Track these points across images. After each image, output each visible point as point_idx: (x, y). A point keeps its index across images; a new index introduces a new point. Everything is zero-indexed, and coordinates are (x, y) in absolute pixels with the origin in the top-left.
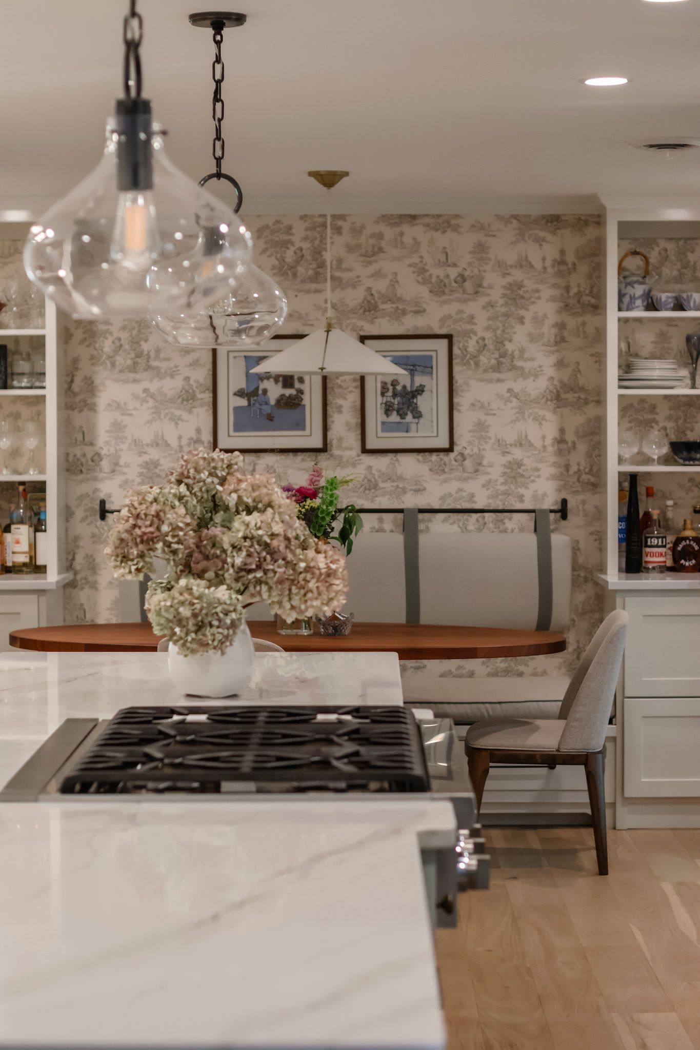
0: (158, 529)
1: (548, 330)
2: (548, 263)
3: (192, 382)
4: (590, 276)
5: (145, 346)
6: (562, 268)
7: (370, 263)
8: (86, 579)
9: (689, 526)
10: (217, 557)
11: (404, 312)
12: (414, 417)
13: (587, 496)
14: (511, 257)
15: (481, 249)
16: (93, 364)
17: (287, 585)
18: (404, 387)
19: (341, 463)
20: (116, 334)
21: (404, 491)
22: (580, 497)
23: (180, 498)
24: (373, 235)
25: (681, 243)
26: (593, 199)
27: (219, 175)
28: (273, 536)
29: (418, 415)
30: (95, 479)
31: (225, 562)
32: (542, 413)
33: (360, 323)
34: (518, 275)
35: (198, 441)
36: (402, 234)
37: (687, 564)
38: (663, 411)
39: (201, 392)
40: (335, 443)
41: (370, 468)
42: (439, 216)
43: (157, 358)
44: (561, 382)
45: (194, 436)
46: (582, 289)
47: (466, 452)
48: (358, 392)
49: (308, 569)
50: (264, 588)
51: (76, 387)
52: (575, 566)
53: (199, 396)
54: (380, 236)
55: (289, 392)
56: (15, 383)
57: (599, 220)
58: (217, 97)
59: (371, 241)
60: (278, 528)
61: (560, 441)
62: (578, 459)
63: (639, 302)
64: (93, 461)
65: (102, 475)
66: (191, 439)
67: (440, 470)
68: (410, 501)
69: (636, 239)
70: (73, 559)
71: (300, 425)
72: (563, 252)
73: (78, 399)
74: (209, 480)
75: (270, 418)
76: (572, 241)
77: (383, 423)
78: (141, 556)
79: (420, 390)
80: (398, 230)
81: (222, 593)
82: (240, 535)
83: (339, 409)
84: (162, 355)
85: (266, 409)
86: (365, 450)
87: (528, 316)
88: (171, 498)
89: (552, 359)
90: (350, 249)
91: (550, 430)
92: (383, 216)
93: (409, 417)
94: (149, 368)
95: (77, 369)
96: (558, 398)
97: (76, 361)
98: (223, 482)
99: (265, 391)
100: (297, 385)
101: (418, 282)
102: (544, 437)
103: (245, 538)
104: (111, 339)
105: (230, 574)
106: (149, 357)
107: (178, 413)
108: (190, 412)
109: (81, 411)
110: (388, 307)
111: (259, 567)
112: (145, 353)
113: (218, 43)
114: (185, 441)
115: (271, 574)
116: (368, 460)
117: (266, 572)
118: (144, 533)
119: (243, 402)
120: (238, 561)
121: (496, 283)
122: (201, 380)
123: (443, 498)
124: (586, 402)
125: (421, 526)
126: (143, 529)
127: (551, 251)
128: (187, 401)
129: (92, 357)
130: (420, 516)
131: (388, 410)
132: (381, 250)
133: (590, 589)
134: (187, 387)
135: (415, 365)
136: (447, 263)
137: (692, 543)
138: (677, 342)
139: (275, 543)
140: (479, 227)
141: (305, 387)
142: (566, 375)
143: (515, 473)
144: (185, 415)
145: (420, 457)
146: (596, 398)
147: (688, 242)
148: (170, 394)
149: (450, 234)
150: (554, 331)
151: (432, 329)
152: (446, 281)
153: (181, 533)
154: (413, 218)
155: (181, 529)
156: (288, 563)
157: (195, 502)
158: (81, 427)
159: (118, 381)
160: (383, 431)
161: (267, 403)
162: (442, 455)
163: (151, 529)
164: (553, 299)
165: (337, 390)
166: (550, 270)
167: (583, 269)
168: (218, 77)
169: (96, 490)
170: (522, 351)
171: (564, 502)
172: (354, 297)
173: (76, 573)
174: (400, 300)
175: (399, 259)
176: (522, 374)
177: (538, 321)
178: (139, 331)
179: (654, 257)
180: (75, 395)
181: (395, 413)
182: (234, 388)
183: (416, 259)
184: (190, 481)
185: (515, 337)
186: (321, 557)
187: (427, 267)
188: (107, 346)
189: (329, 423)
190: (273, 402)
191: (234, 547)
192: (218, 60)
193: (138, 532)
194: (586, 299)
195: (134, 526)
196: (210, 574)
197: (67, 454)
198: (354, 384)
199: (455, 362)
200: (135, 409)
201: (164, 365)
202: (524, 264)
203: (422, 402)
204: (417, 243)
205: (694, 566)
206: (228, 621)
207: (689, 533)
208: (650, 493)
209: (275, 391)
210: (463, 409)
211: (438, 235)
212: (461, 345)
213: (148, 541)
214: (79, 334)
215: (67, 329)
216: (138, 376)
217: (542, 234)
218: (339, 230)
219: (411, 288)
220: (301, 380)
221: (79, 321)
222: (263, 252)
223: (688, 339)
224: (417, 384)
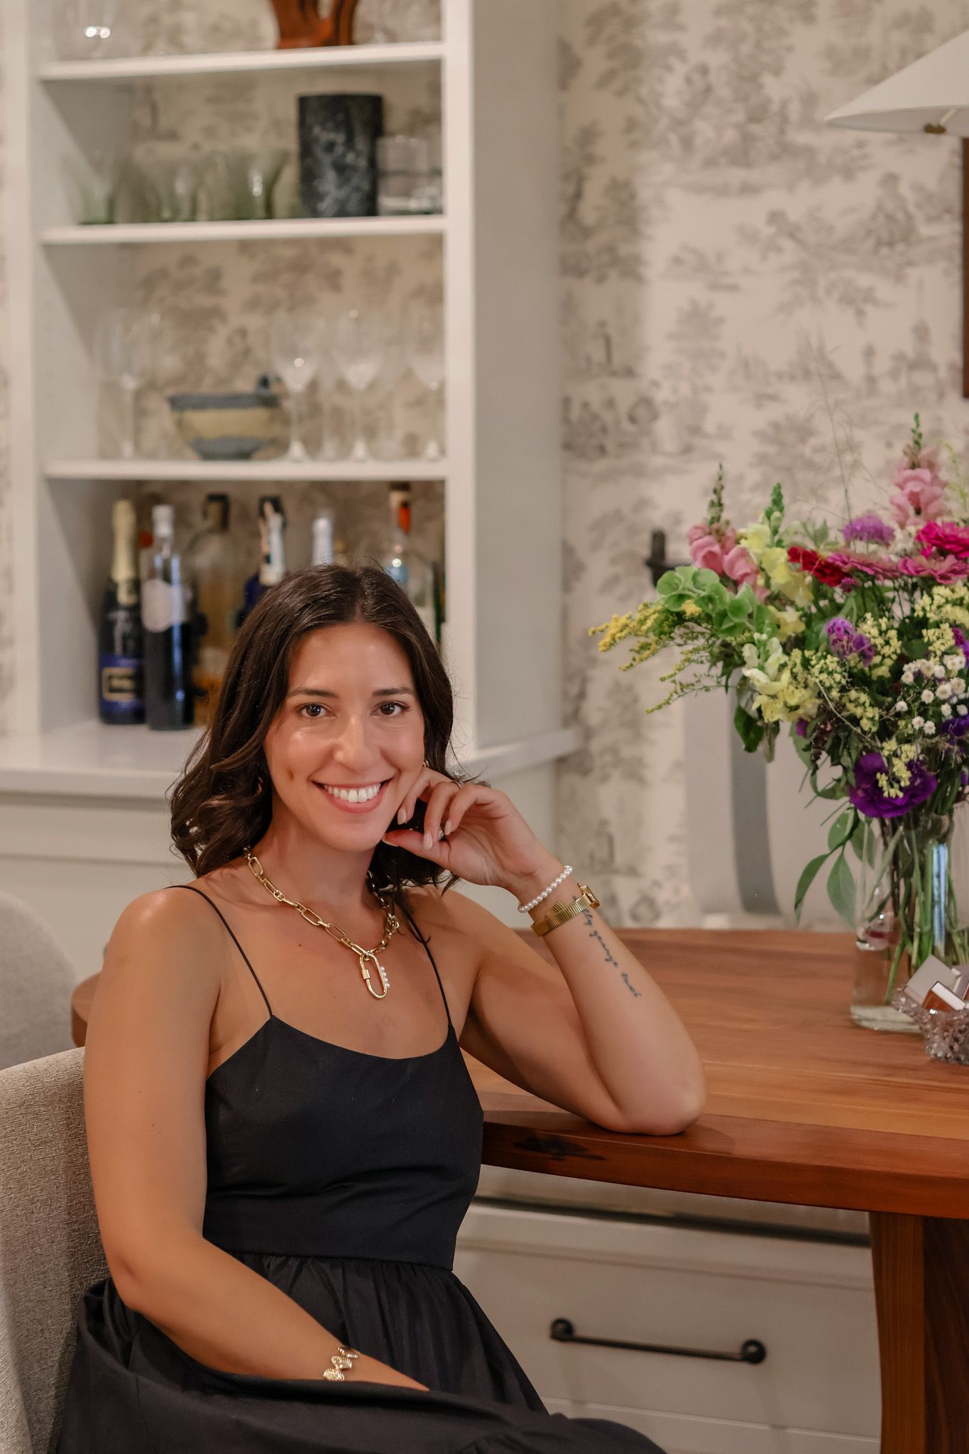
3: (904, 189)
5: (774, 89)
8: (614, 751)
16: (633, 145)
20: (694, 58)
30: (639, 472)
35: (920, 363)
39: (931, 220)
43: (808, 122)
45: (908, 346)
51: (589, 212)
53: (925, 230)
64: (633, 419)
65: (657, 461)
66: (900, 357)
70: (582, 695)
73: (591, 246)
84: (820, 112)
94: (785, 151)
95: (590, 159)
97: (588, 135)
104: (681, 69)
106: (784, 118)
107: (864, 280)
108: (899, 278)
109: (601, 279)
112: (775, 107)
114: (882, 364)
122: (931, 183)
128: (891, 244)
129: (631, 125)
134: (890, 206)
144: (884, 289)
148: (842, 226)
158: (602, 324)
159: (699, 189)
169: (642, 504)
173: (588, 734)
178: (758, 45)
180: (587, 233)
188: (672, 89)
197: (566, 402)
200: (747, 271)
201: (825, 142)
214: (595, 61)
215: (564, 48)
216: (754, 176)
221: (596, 21)
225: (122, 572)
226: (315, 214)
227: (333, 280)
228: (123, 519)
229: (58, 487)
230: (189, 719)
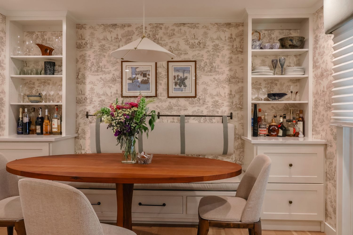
1: (227, 60)
2: (227, 38)
3: (115, 75)
4: (240, 42)
5: (101, 64)
6: (231, 39)
7: (171, 38)
8: (82, 136)
9: (274, 121)
11: (181, 54)
12: (184, 87)
13: (239, 112)
14: (215, 36)
15: (205, 34)
16: (85, 70)
18: (181, 77)
19: (161, 101)
21: (181, 110)
22: (237, 112)
24: (172, 30)
25: (270, 31)
29: (185, 86)
30: (85, 105)
32: (224, 85)
34: (217, 42)
35: (117, 94)
36: (181, 29)
37: (273, 134)
38: (263, 84)
39: (118, 79)
40: (159, 95)
41: (170, 102)
42: (192, 24)
43: (104, 68)
44: (230, 76)
45: (115, 92)
46: (237, 46)
47: (200, 98)
48: (167, 78)
51: (79, 77)
52: (235, 134)
53: (117, 80)
54: (174, 30)
55: (145, 79)
57: (243, 24)
59: (171, 32)
61: (230, 94)
62: (236, 100)
63: (258, 47)
64: (84, 100)
65: (87, 104)
66: (114, 93)
67: (191, 103)
68: (183, 113)
70: (78, 130)
71: (148, 89)
72: (231, 35)
73: (80, 81)
75: (139, 87)
76: (234, 31)
77: (174, 88)
79: (186, 78)
80: (179, 28)
83: (161, 84)
84: (106, 67)
85: (138, 84)
86: (169, 97)
87: (220, 55)
89: (228, 69)
90: (164, 34)
91: (227, 91)
92: (175, 24)
93: (183, 87)
94: (102, 71)
95: (80, 71)
96: (229, 81)
97: (79, 69)
99: (138, 78)
100: (148, 76)
101: (186, 44)
102: (225, 93)
104: (90, 62)
106: (102, 68)
107: (111, 85)
109: (81, 84)
112: (101, 66)
114: (113, 94)
116: (169, 100)
119: (131, 82)
121: (210, 45)
122: (118, 75)
123: (193, 112)
124: (239, 82)
125: (186, 121)
127: (228, 35)
129: (85, 68)
130: (186, 117)
131: (176, 84)
132: (174, 34)
133: (240, 141)
134: (114, 77)
135: (184, 71)
136: (195, 37)
137: (275, 127)
138: (269, 61)
140: (205, 27)
141: (150, 77)
142: (232, 73)
143: (216, 104)
144: (113, 86)
145: (186, 99)
146: (242, 81)
147: (272, 31)
148: (108, 79)
149: (195, 29)
150: (228, 60)
151: (190, 59)
152: (195, 44)
154: (184, 24)
159: (92, 75)
160: (174, 91)
161: (138, 82)
162: (193, 98)
164: (228, 49)
165: (160, 78)
166: (227, 40)
167: (238, 40)
169: (85, 109)
170: (218, 66)
171: (231, 113)
173: (79, 134)
174: (180, 50)
175: (180, 37)
176: (218, 73)
177: (223, 56)
178: (99, 60)
180: (79, 79)
181: (178, 85)
182: (128, 77)
183: (185, 37)
185: (216, 62)
187: (188, 40)
188: (89, 64)
189: (157, 88)
190: (140, 82)
194: (239, 49)
197: (77, 98)
198: (166, 76)
199: (197, 69)
200: (98, 84)
201: (106, 70)
202: (219, 38)
203: (186, 82)
204: (185, 32)
205: (276, 134)
207: (274, 124)
208: (260, 110)
209: (140, 78)
210: (199, 84)
211: (192, 30)
212: (199, 64)
214: (80, 61)
215: (77, 59)
216: (98, 74)
217: (225, 29)
218: (161, 28)
219: (183, 46)
220: (149, 75)
221: (81, 56)
222: (137, 35)
223: (272, 61)
224: (185, 76)
225: (21, 116)
226: (46, 75)
228: (21, 110)
229: (11, 105)
230: (29, 134)
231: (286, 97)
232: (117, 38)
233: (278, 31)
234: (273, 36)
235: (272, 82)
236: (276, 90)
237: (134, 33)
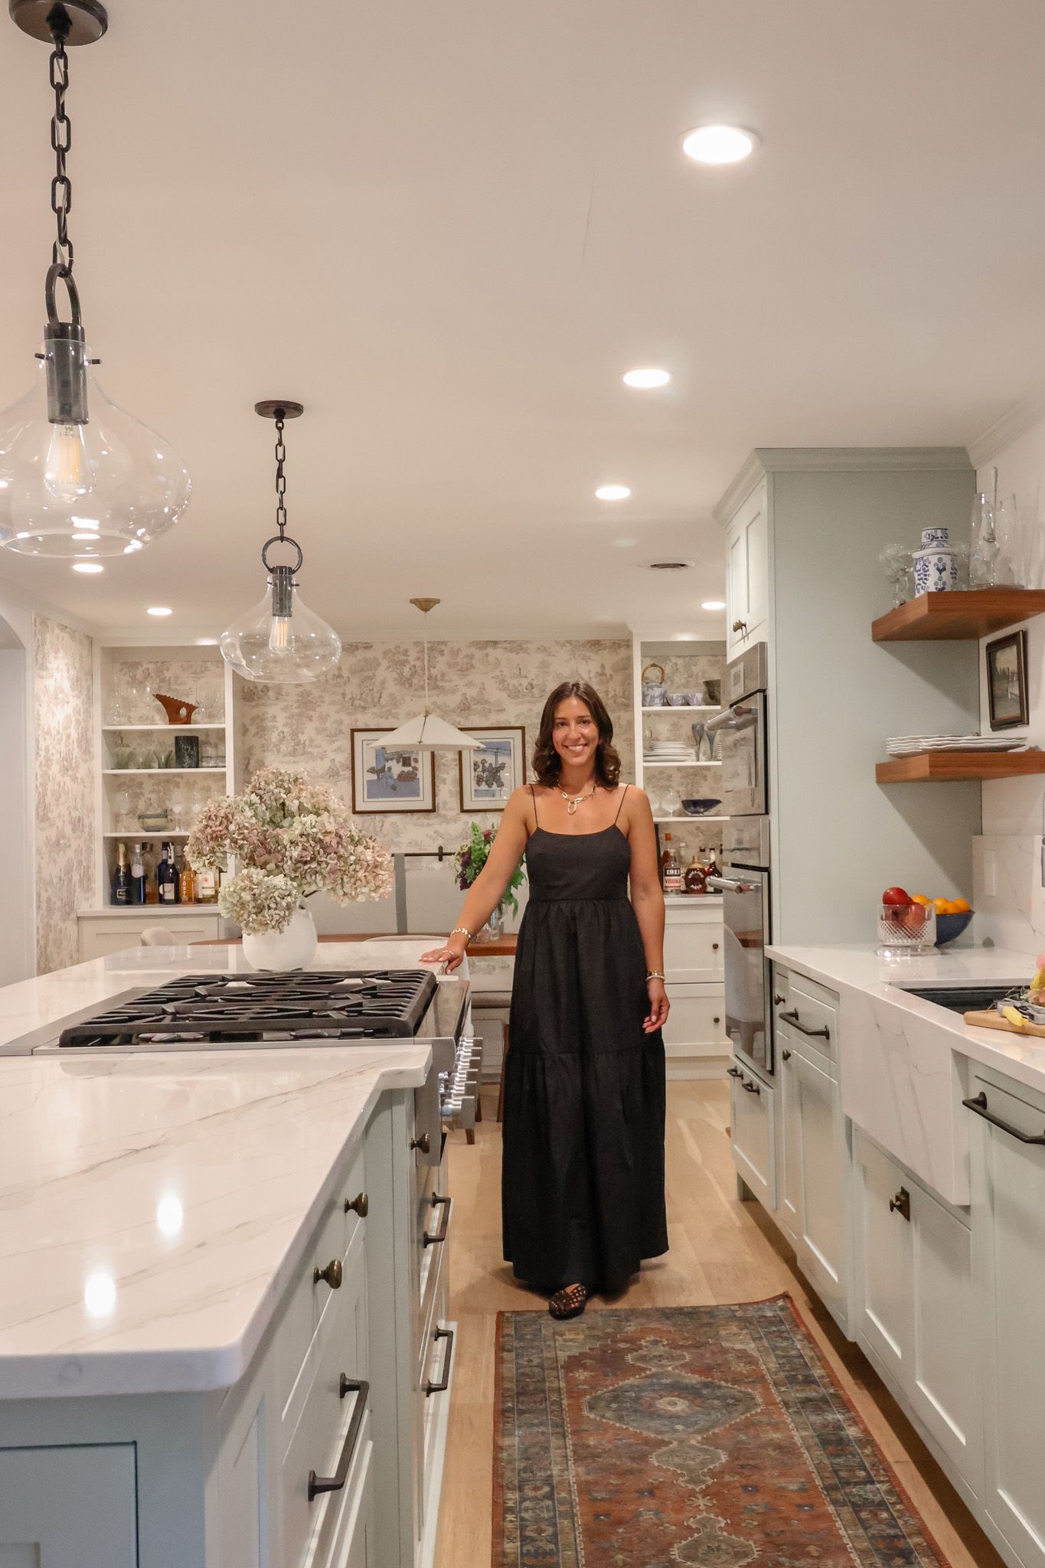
0: (227, 828)
2: (592, 674)
3: (336, 763)
4: (623, 684)
5: (302, 737)
6: (603, 678)
7: (464, 676)
9: (696, 860)
10: (279, 851)
11: (490, 711)
12: (498, 786)
15: (544, 665)
16: (264, 751)
17: (339, 874)
18: (491, 764)
19: (446, 820)
20: (280, 729)
23: (251, 805)
24: (467, 656)
25: (687, 659)
26: (623, 627)
27: (282, 538)
28: (327, 833)
29: (501, 785)
31: (284, 856)
33: (458, 719)
36: (487, 655)
37: (696, 888)
38: (677, 778)
39: (343, 770)
40: (441, 805)
41: (466, 823)
42: (514, 642)
43: (310, 745)
46: (617, 693)
48: (458, 768)
49: (358, 861)
50: (319, 877)
51: (252, 768)
53: (342, 773)
54: (471, 657)
55: (407, 769)
56: (204, 764)
57: (628, 644)
58: (280, 475)
59: (466, 660)
60: (331, 827)
63: (657, 701)
69: (655, 657)
71: (415, 793)
72: (603, 667)
74: (277, 791)
75: (394, 788)
76: (608, 658)
77: (476, 791)
78: (213, 851)
79: (502, 767)
80: (485, 652)
81: (279, 880)
82: (297, 832)
83: (444, 781)
84: (315, 743)
85: (391, 782)
86: (463, 811)
88: (242, 804)
90: (450, 665)
92: (473, 642)
93: (495, 786)
94: (304, 753)
95: (252, 755)
97: (251, 748)
98: (288, 791)
99: (390, 769)
100: (413, 764)
101: (500, 690)
103: (302, 835)
104: (276, 732)
105: (288, 865)
106: (305, 745)
108: (335, 784)
110: (478, 707)
111: (313, 859)
112: (302, 742)
113: (280, 429)
115: (324, 865)
116: (465, 817)
117: (319, 863)
118: (214, 832)
119: (374, 777)
120: (295, 854)
122: (344, 761)
126: (213, 828)
127: (594, 666)
128: (333, 776)
129: (263, 746)
131: (479, 781)
132: (472, 666)
134: (333, 767)
135: (498, 749)
136: (519, 675)
137: (699, 872)
138: (686, 730)
139: (327, 839)
140: (542, 649)
141: (419, 765)
146: (628, 771)
147: (693, 658)
148: (321, 772)
149: (521, 655)
151: (510, 723)
152: (520, 688)
153: (246, 831)
154: (495, 643)
155: (247, 828)
156: (340, 857)
157: (264, 808)
159: (282, 762)
160: (476, 796)
161: (391, 777)
163: (220, 828)
165: (442, 767)
166: (594, 679)
167: (618, 678)
168: (280, 457)
172: (454, 700)
174: (487, 702)
175: (485, 673)
178: (297, 727)
179: (668, 669)
181: (484, 783)
182: (367, 767)
183: (498, 673)
184: (261, 792)
186: (369, 852)
187: (506, 679)
188: (274, 737)
189: (436, 791)
190: (395, 777)
191: (292, 843)
192: (280, 443)
193: (209, 830)
194: (620, 700)
195: (207, 826)
196: (271, 866)
198: (455, 763)
199: (526, 746)
201: (315, 751)
203: (505, 775)
204: (498, 662)
205: (700, 889)
206: (284, 904)
207: (696, 866)
208: (668, 838)
209: (397, 768)
211: (513, 656)
212: (531, 734)
213: (217, 838)
214: (253, 730)
216: (296, 759)
217: (588, 654)
218: (442, 652)
219: (494, 694)
220: (416, 760)
221: (253, 719)
222: (388, 668)
223: (694, 727)
224: (500, 762)
225: (122, 863)
226: (183, 767)
227: (177, 785)
228: (122, 848)
229: (104, 838)
230: (145, 902)
231: (719, 807)
232: (339, 676)
233: (707, 658)
234: (695, 669)
235: (697, 773)
236: (703, 793)
237: (379, 665)
